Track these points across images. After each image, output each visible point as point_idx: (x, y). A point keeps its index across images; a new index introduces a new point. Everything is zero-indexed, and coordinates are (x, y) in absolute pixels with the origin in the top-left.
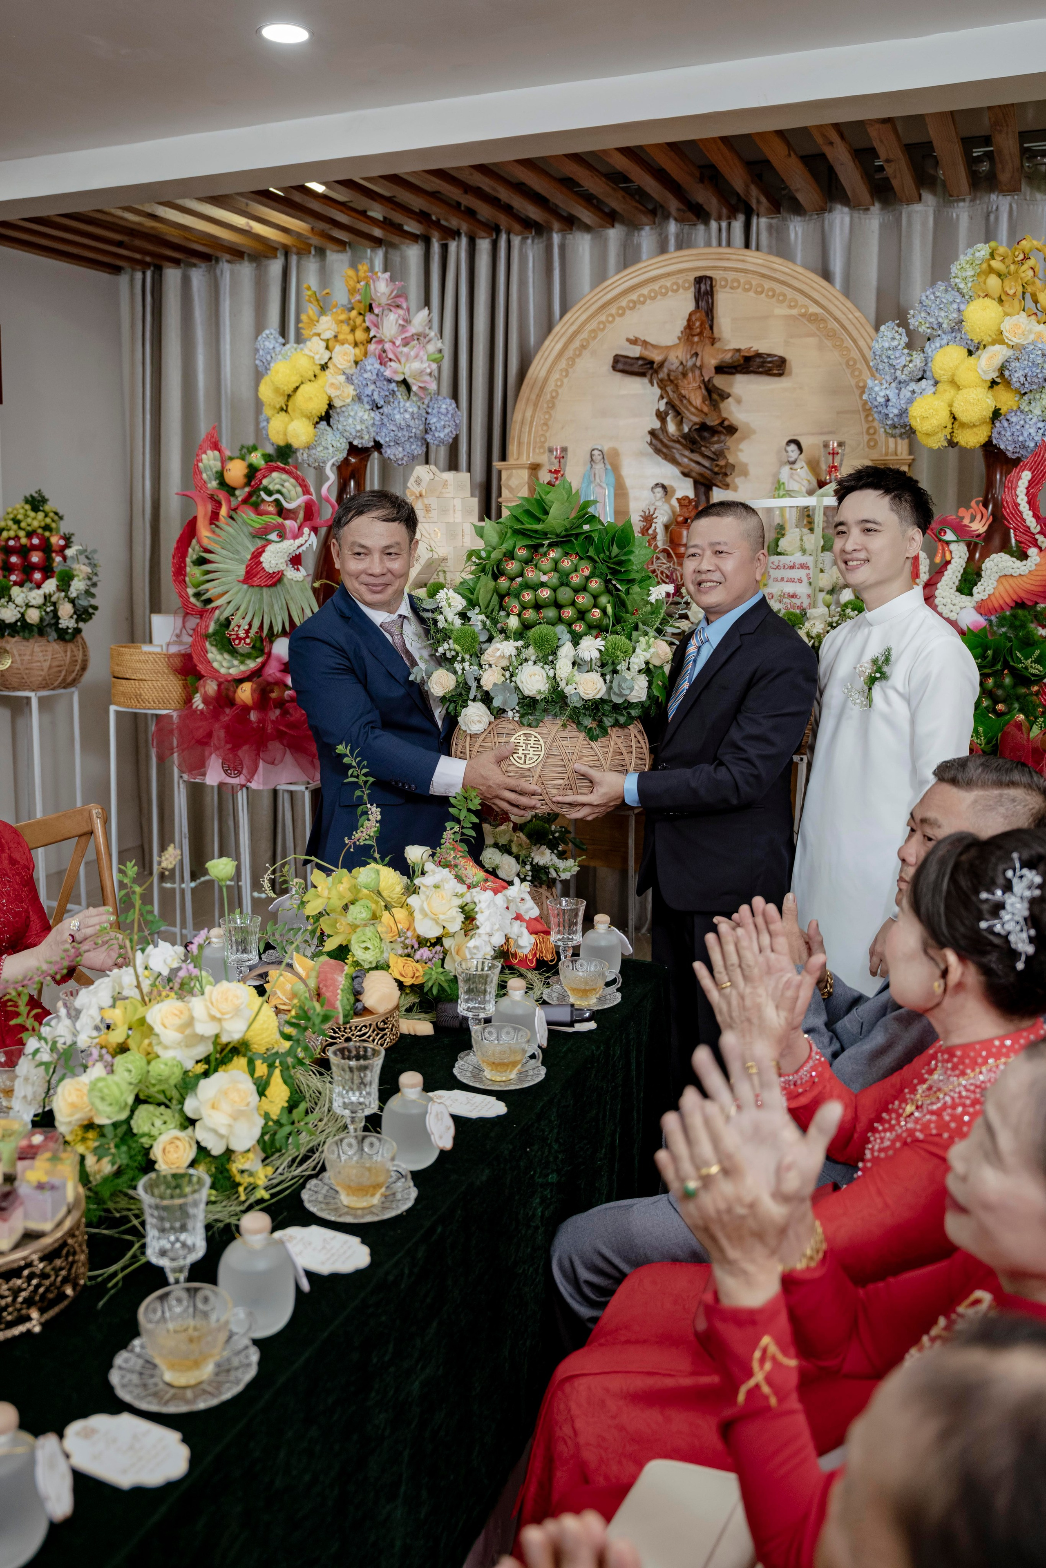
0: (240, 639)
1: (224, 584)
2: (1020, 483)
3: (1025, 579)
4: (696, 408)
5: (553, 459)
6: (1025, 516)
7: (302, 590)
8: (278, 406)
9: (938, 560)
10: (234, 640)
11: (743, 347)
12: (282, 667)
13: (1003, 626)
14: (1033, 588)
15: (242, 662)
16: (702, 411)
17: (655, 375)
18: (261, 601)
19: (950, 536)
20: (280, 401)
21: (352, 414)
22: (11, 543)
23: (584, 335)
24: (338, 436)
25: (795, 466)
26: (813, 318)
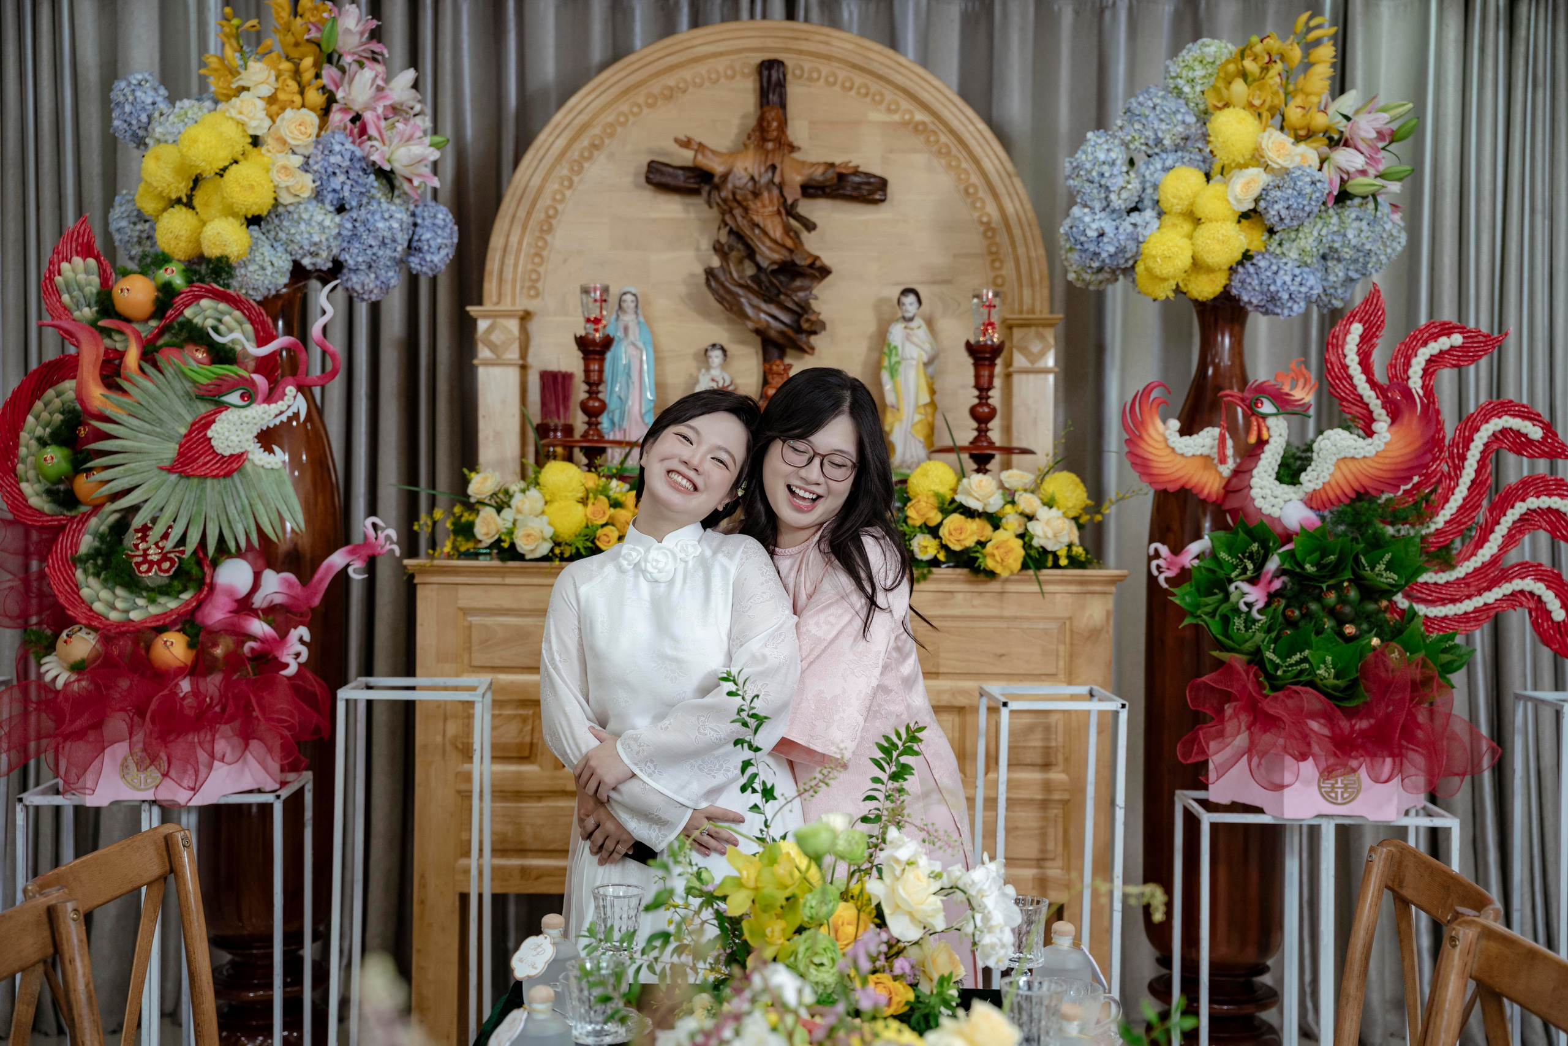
0: (151, 564)
1: (134, 473)
2: (1349, 338)
3: (1370, 462)
4: (775, 241)
5: (591, 304)
6: (1356, 381)
7: (279, 483)
8: (174, 197)
9: (1253, 439)
10: (138, 565)
11: (838, 160)
12: (234, 606)
13: (1342, 522)
14: (1380, 473)
15: (152, 601)
16: (783, 246)
17: (715, 194)
18: (199, 500)
19: (1267, 407)
20: (181, 189)
21: (305, 216)
23: (596, 130)
24: (280, 249)
25: (913, 324)
26: (918, 128)
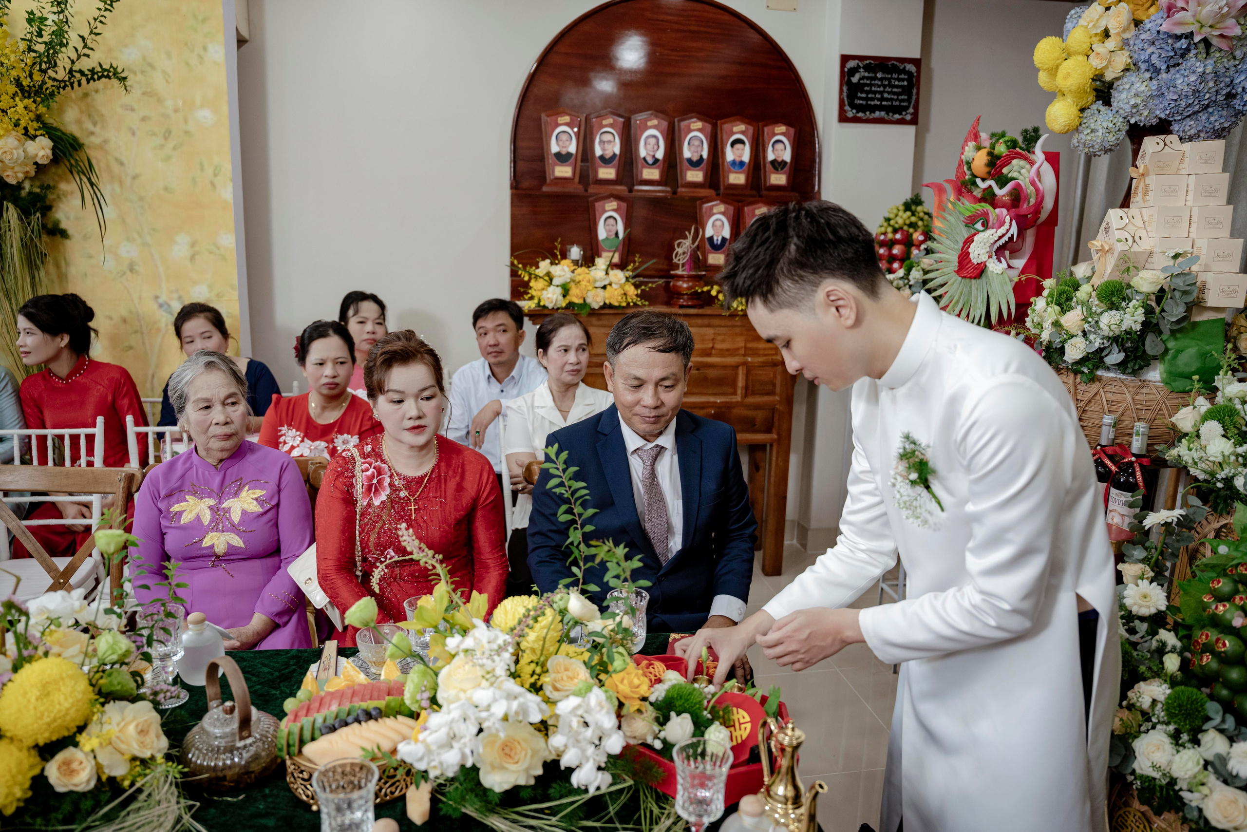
1: (945, 274)
18: (970, 293)
22: (882, 237)
